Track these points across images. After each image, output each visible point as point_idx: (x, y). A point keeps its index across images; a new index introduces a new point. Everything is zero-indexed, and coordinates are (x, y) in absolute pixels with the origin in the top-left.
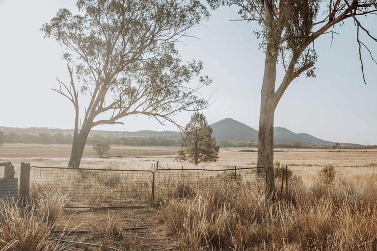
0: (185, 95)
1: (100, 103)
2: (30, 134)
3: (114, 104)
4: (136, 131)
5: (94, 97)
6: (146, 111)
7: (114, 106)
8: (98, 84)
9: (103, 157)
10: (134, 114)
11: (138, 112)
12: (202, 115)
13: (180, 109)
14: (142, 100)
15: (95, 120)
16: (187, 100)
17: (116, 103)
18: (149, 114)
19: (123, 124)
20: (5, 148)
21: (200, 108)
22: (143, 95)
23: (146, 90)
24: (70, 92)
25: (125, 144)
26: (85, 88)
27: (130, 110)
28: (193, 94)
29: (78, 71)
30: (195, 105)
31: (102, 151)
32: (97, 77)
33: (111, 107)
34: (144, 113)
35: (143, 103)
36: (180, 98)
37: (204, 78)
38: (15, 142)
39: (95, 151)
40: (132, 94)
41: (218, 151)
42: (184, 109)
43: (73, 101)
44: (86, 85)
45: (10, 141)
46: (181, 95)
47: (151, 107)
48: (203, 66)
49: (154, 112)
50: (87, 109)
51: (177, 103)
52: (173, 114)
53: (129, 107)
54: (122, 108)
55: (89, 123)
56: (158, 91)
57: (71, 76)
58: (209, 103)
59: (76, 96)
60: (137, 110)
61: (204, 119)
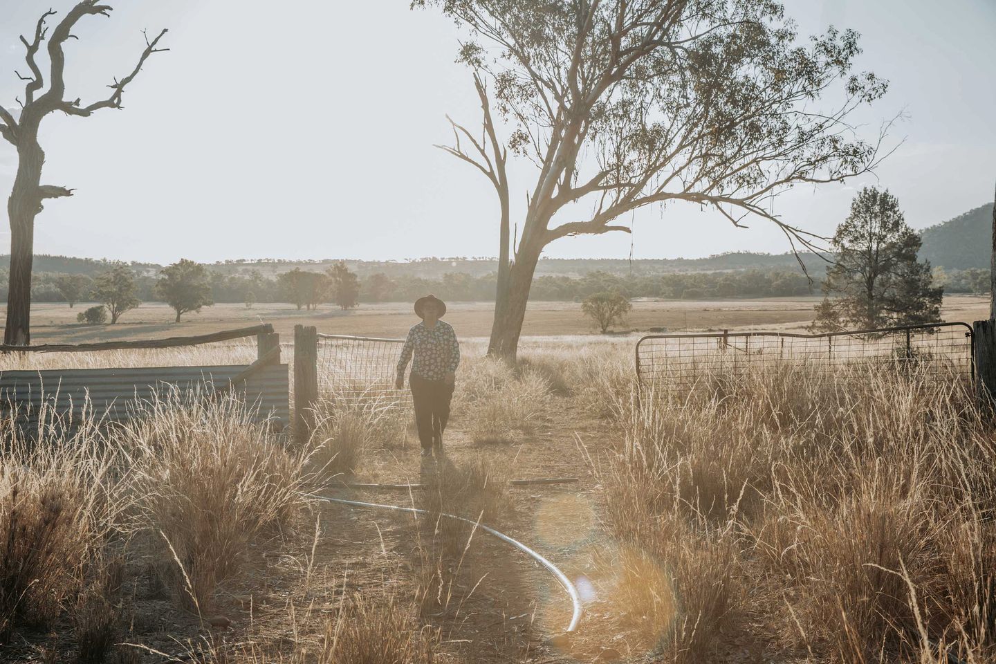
0: (803, 138)
1: (563, 175)
2: (423, 276)
3: (603, 175)
4: (708, 256)
5: (547, 162)
6: (692, 191)
7: (602, 183)
8: (557, 125)
9: (612, 333)
10: (658, 203)
11: (670, 196)
12: (886, 195)
13: (788, 180)
14: (681, 159)
15: (553, 224)
16: (808, 152)
17: (607, 172)
18: (699, 198)
19: (628, 230)
20: (360, 316)
21: (849, 172)
22: (681, 147)
23: (691, 131)
24: (483, 152)
25: (677, 295)
26: (521, 137)
27: (647, 191)
28: (828, 132)
29: (501, 92)
30: (835, 163)
31: (607, 315)
32: (555, 105)
33: (593, 185)
34: (686, 195)
35: (681, 169)
36: (789, 145)
37: (862, 80)
38: (387, 300)
39: (589, 317)
40: (651, 143)
42: (800, 177)
43: (491, 175)
44: (524, 130)
45: (373, 298)
46: (792, 136)
47: (705, 180)
48: (859, 45)
49: (715, 193)
50: (531, 196)
51: (780, 162)
52: (768, 193)
53: (644, 183)
54: (624, 185)
55: (538, 234)
56: (722, 130)
57: (485, 106)
58: (878, 156)
59: (501, 163)
60: (666, 190)
61: (893, 206)
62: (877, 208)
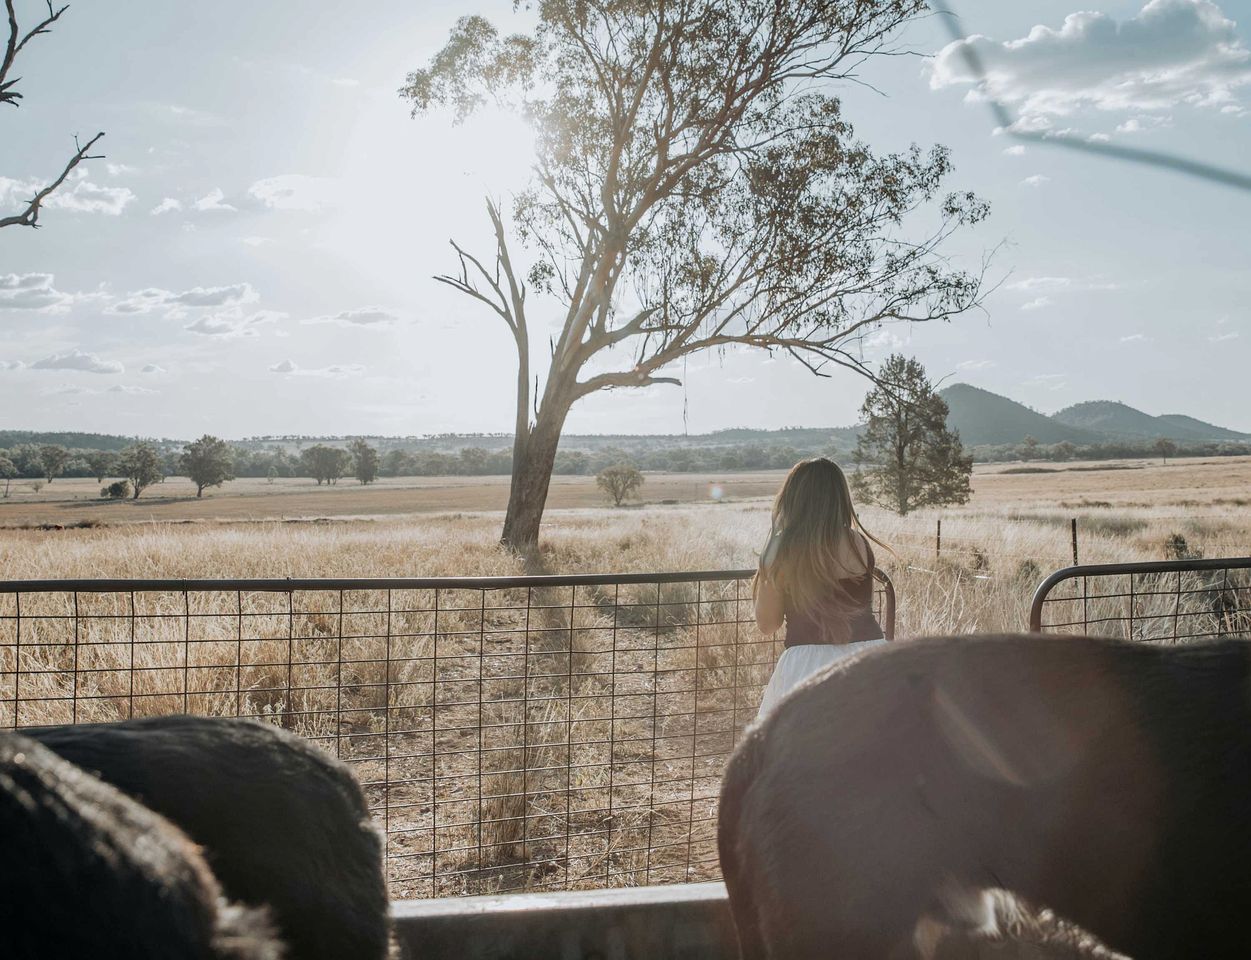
0: (893, 266)
1: (596, 314)
3: (645, 315)
5: (576, 300)
6: (756, 333)
7: (643, 325)
8: (588, 261)
9: (625, 506)
10: (714, 348)
11: (730, 339)
13: (877, 318)
14: (739, 296)
15: (585, 374)
16: (901, 282)
17: (650, 312)
18: (767, 341)
19: (678, 382)
21: (952, 307)
22: (741, 280)
23: (754, 258)
24: (496, 287)
26: (544, 270)
27: (702, 333)
29: (520, 213)
30: (934, 296)
31: (621, 488)
32: (585, 232)
33: (634, 327)
34: (748, 339)
35: (743, 306)
36: (874, 276)
37: (960, 201)
39: (603, 490)
40: (706, 276)
41: (969, 471)
42: (892, 314)
43: (506, 315)
44: (548, 261)
45: (392, 473)
47: (774, 317)
48: (951, 159)
49: (786, 335)
50: (556, 342)
51: (865, 295)
52: (853, 334)
53: (697, 323)
54: (672, 327)
55: (565, 389)
56: (793, 258)
57: (500, 234)
59: (519, 301)
60: (724, 332)
62: (904, 376)
